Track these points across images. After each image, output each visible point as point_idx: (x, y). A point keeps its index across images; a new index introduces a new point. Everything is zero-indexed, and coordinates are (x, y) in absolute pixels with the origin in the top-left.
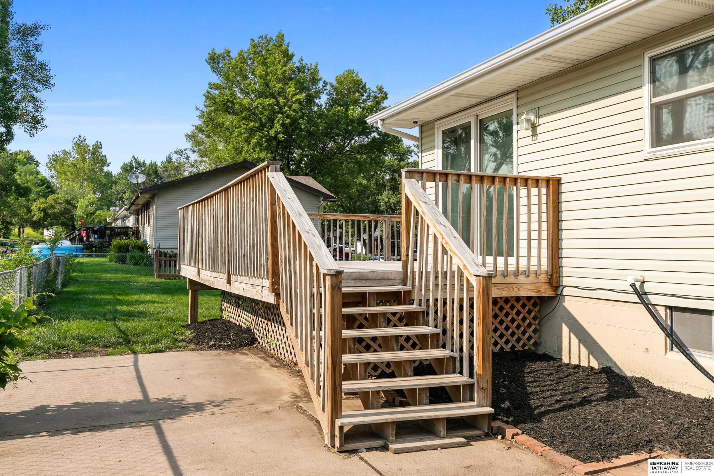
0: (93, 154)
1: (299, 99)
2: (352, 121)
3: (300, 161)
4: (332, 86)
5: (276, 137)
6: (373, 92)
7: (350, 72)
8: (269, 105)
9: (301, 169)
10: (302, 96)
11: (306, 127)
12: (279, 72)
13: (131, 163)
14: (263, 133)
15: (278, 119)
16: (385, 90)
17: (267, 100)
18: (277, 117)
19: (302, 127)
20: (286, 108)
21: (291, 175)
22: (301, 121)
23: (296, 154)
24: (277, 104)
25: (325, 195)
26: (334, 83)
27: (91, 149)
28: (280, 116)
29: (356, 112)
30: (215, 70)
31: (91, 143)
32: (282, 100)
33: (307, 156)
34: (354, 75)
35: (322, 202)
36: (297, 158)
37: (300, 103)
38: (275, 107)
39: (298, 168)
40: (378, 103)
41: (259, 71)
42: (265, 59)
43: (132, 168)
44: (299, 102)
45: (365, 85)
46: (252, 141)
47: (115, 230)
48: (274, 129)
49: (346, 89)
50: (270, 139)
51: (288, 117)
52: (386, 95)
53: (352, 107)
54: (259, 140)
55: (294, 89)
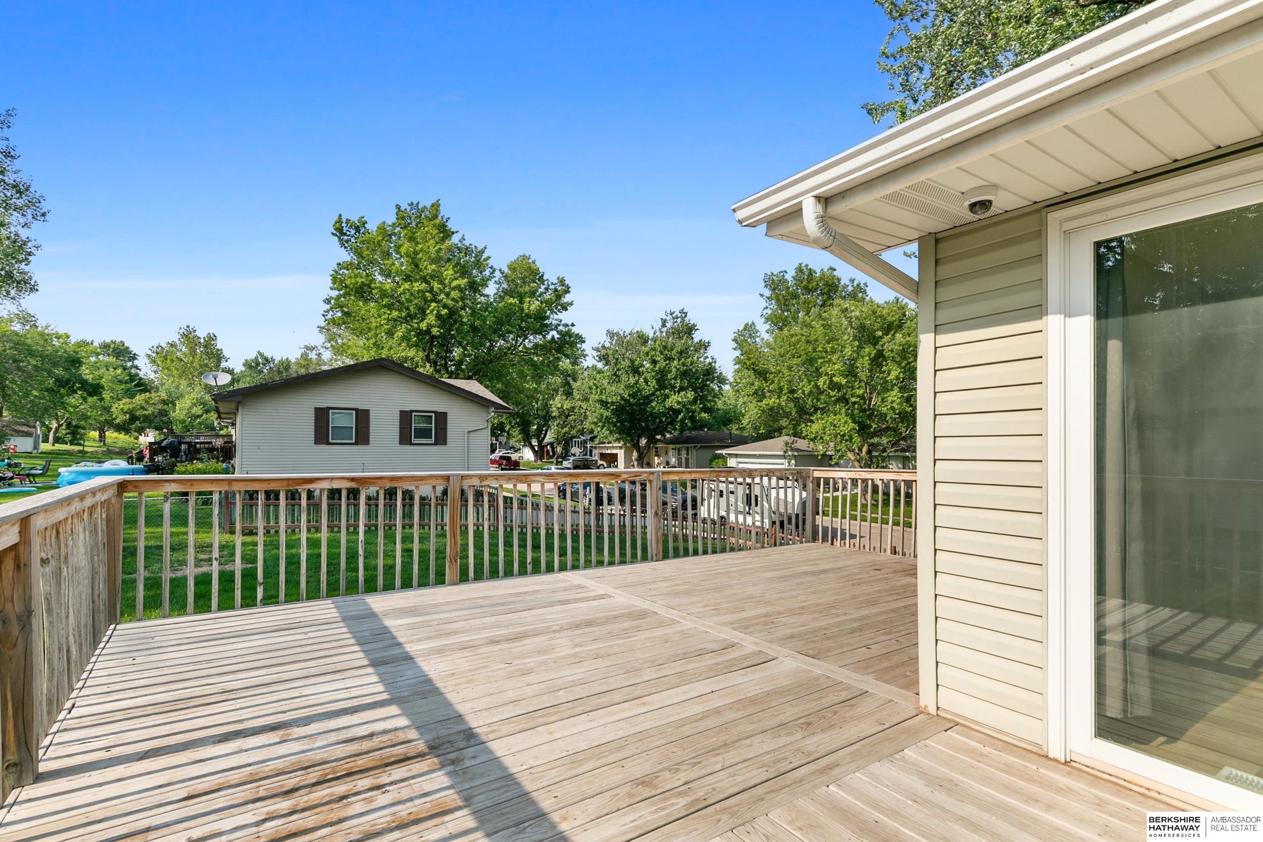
0: (206, 347)
1: (460, 285)
2: (528, 316)
3: (461, 362)
4: (502, 272)
5: (428, 331)
6: (552, 284)
7: (525, 258)
8: (419, 291)
9: (462, 370)
10: (463, 282)
11: (469, 320)
12: (433, 250)
13: (256, 358)
14: (411, 326)
15: (431, 308)
16: (567, 283)
17: (417, 284)
18: (429, 306)
19: (464, 320)
20: (443, 296)
21: (449, 378)
22: (463, 313)
23: (457, 352)
24: (431, 290)
25: (496, 406)
26: (506, 270)
27: (202, 341)
28: (433, 304)
29: (533, 306)
30: (343, 244)
31: (202, 334)
32: (436, 286)
33: (470, 355)
34: (530, 261)
35: (493, 414)
36: (457, 358)
37: (460, 290)
38: (428, 294)
39: (458, 370)
40: (559, 297)
41: (406, 246)
42: (414, 233)
43: (258, 364)
44: (459, 288)
45: (543, 276)
46: (397, 333)
47: (195, 446)
48: (426, 321)
49: (520, 278)
50: (420, 333)
52: (569, 288)
53: (528, 299)
54: (406, 334)
55: (453, 272)
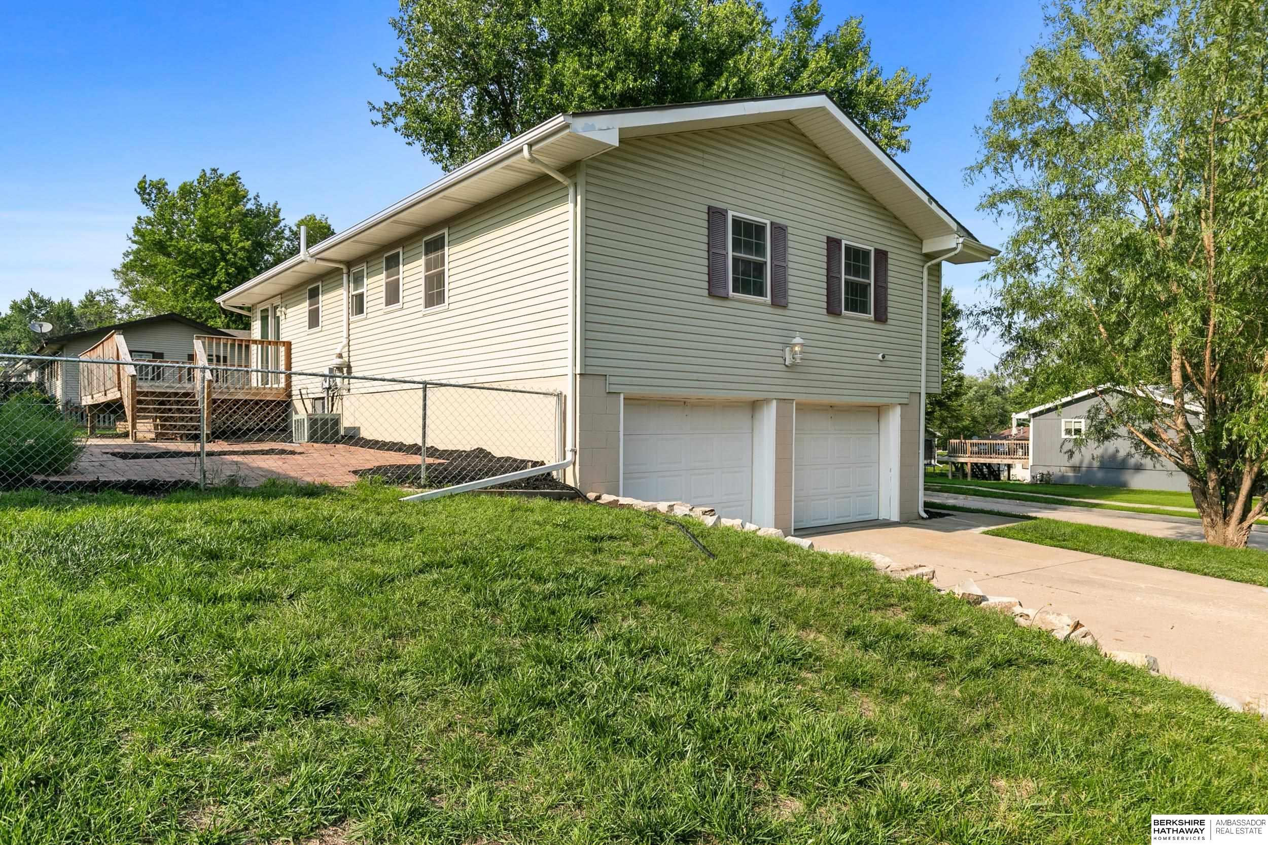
13: (28, 300)
18: (219, 265)
20: (230, 256)
28: (223, 263)
30: (145, 202)
37: (247, 251)
43: (30, 307)
51: (233, 264)
